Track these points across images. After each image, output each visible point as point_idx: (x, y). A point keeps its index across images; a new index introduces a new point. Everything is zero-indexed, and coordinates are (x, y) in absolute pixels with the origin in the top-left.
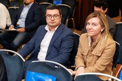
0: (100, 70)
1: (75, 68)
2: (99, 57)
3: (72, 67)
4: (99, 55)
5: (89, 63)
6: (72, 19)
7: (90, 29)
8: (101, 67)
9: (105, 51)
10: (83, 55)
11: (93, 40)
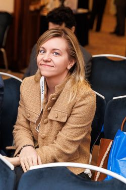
0: (68, 152)
1: (14, 151)
2: (63, 124)
3: (8, 148)
4: (64, 120)
5: (44, 138)
6: (3, 50)
7: (47, 61)
8: (70, 146)
9: (76, 111)
10: (29, 122)
11: (48, 90)
